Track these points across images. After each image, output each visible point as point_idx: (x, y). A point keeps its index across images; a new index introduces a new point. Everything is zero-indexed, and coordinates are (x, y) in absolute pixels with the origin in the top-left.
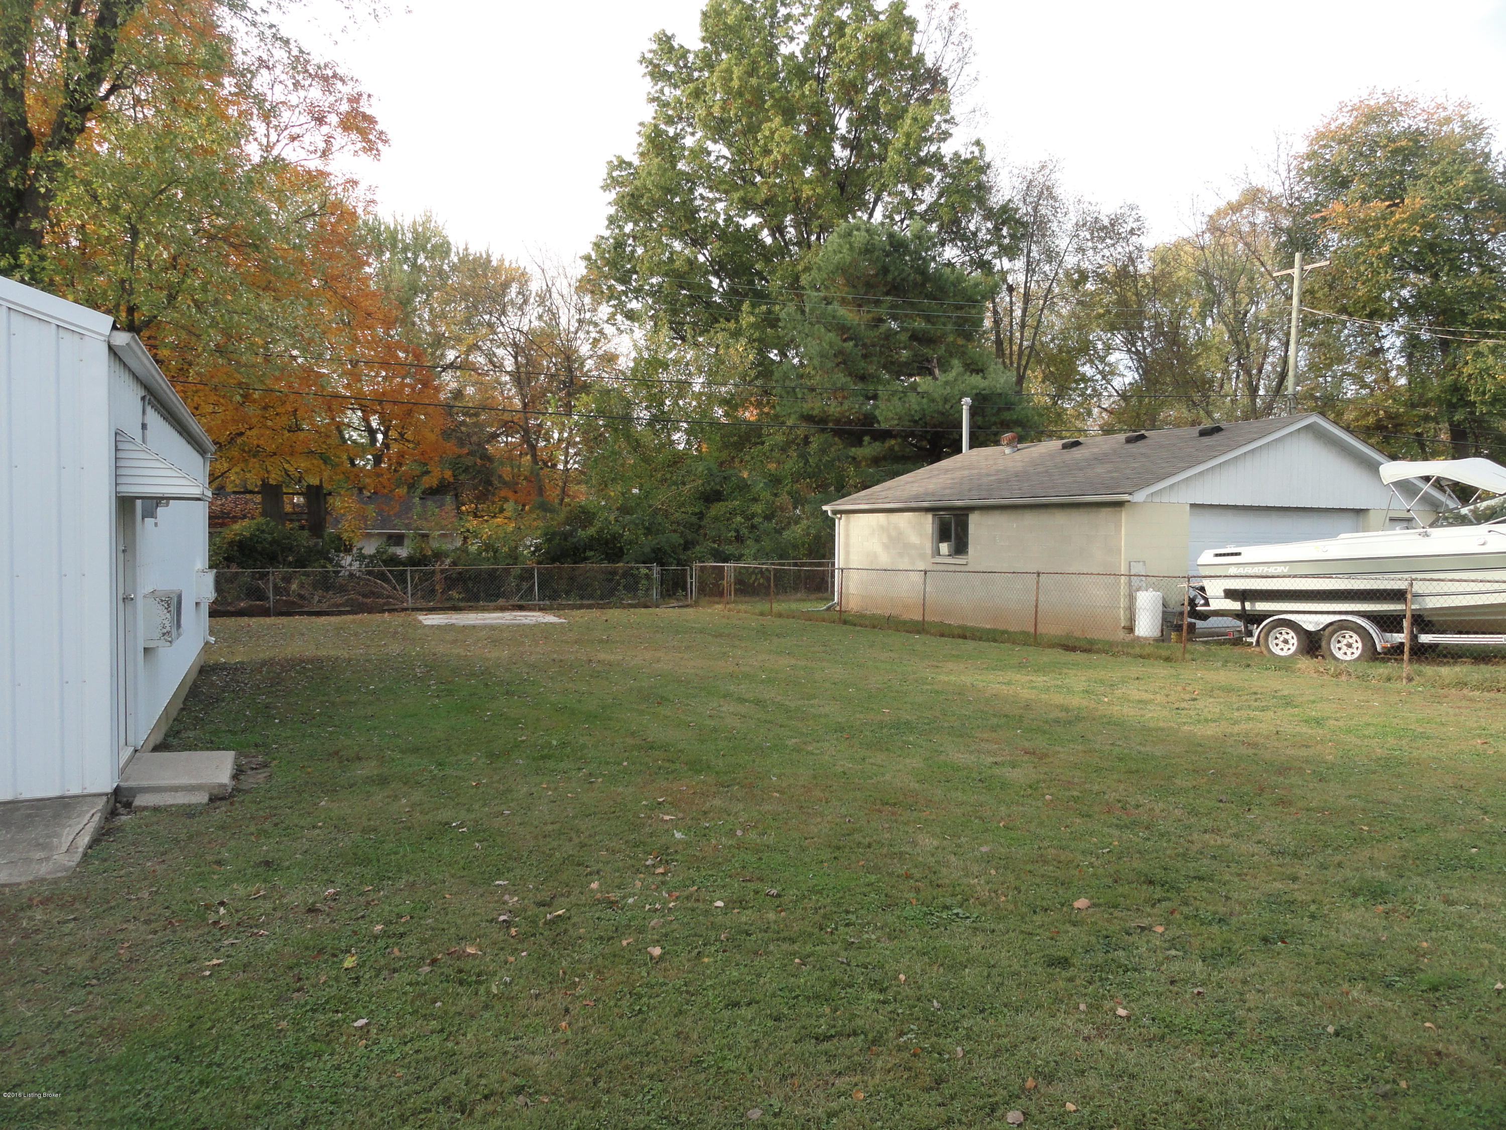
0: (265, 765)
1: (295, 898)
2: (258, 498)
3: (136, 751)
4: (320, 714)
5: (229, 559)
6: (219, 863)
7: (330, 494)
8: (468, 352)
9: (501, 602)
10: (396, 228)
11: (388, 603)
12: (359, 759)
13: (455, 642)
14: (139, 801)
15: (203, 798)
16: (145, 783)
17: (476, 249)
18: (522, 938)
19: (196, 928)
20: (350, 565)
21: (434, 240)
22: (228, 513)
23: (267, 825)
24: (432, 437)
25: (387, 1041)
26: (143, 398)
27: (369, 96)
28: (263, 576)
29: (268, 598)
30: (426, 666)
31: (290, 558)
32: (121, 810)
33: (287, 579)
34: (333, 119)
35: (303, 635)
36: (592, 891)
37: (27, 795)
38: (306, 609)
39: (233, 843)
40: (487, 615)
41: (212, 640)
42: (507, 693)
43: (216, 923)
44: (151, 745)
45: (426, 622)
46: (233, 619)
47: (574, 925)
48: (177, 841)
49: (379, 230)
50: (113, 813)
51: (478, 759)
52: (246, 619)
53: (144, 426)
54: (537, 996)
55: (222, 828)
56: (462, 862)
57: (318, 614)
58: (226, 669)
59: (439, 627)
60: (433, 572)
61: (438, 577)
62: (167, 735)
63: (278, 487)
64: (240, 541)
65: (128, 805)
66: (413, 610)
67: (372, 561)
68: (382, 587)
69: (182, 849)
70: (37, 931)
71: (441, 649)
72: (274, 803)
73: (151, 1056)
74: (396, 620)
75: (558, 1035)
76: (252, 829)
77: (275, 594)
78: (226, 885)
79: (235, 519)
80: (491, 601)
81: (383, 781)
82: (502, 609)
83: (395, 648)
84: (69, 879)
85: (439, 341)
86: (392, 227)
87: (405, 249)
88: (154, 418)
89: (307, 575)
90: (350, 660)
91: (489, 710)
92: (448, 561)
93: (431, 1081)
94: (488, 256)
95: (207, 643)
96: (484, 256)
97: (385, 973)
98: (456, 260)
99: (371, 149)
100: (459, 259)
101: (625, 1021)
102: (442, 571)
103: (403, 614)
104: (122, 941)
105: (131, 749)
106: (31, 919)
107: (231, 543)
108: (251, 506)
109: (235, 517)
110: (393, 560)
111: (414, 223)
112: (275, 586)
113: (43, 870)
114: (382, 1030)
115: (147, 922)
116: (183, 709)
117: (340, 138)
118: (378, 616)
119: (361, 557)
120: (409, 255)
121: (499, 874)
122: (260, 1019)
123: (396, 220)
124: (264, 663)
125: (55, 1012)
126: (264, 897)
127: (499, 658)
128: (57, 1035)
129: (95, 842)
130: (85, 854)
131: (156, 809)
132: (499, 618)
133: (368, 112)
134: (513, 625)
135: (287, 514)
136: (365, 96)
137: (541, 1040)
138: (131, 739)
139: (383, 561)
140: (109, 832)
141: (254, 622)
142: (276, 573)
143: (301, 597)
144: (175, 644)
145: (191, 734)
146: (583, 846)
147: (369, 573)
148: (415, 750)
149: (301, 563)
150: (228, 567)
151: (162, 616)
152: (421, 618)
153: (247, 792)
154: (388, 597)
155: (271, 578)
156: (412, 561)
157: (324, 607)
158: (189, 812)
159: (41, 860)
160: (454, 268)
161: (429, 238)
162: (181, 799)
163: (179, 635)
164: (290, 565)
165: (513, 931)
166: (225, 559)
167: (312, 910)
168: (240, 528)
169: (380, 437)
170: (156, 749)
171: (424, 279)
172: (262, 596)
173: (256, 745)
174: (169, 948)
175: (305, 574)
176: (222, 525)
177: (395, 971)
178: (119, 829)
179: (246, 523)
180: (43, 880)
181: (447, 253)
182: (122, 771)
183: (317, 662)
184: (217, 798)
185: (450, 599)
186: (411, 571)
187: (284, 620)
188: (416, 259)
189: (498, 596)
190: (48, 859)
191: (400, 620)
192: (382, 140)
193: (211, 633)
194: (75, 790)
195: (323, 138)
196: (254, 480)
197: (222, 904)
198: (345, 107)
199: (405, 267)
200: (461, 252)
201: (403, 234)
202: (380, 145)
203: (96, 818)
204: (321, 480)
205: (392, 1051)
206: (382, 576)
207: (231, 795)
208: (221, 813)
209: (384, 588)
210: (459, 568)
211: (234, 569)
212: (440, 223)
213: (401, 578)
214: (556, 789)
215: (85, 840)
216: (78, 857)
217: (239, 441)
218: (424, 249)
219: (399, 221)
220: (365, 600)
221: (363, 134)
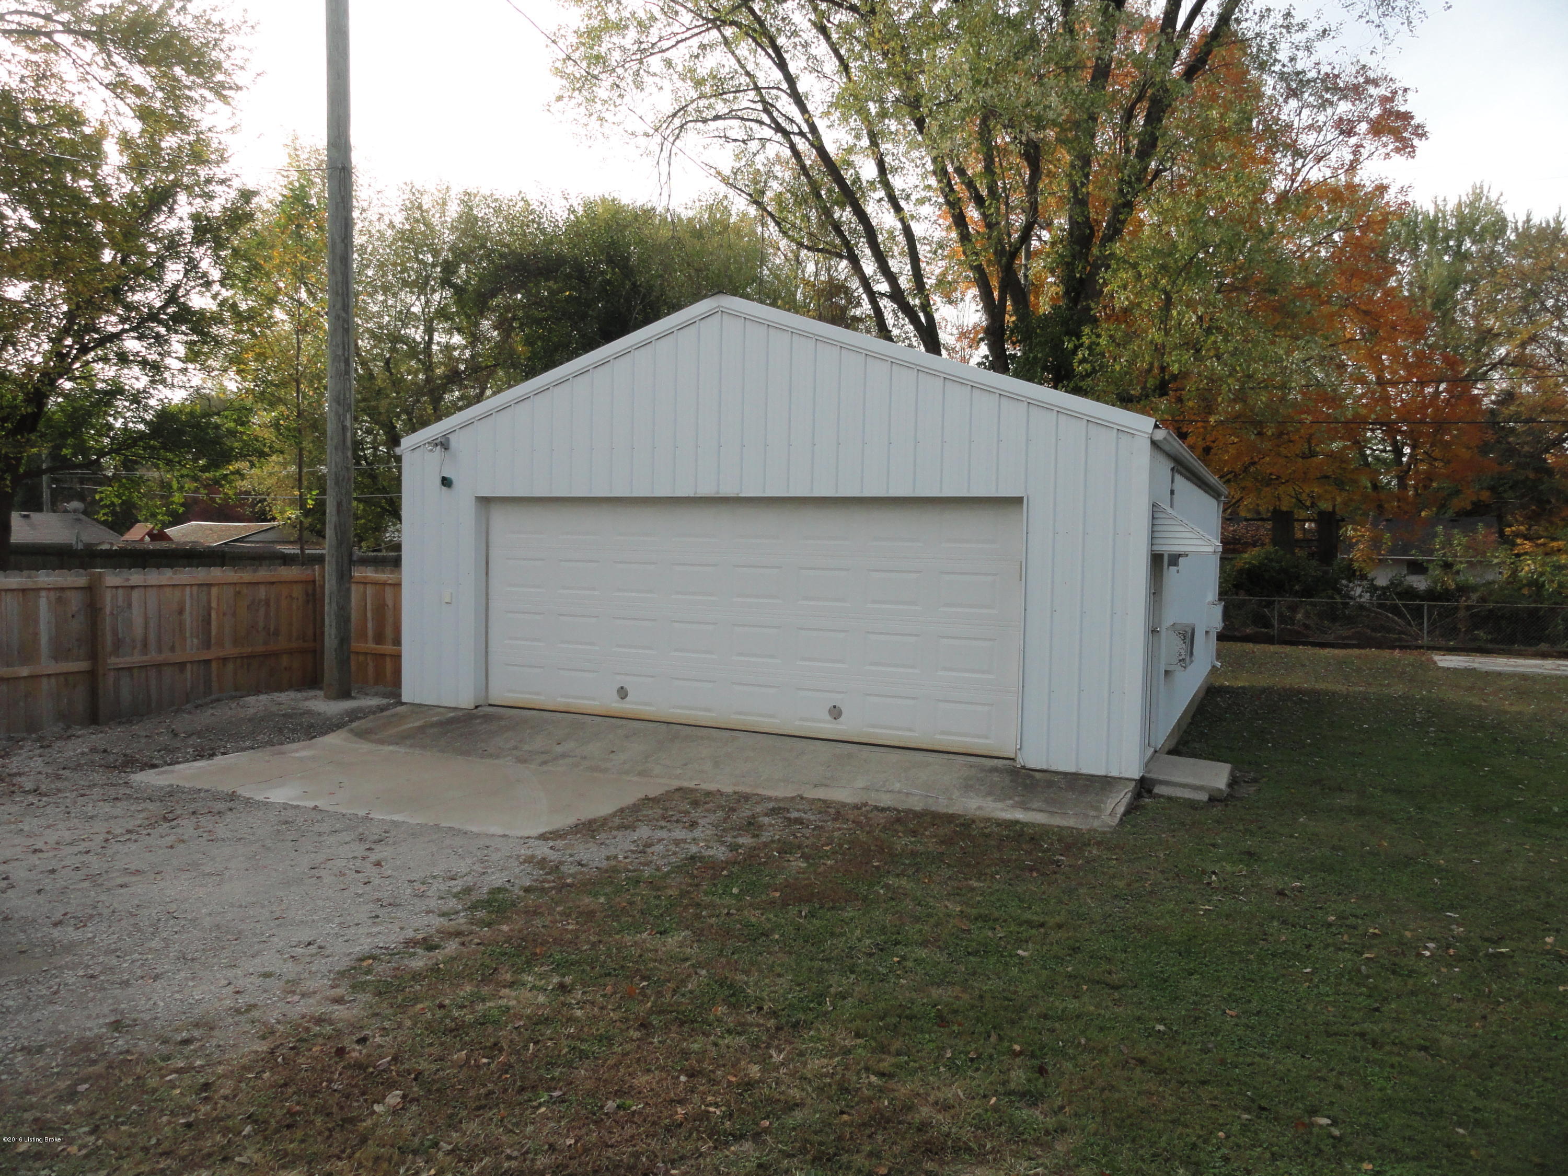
0: (1255, 781)
1: (1270, 882)
2: (1269, 525)
3: (1156, 752)
4: (1310, 745)
5: (1237, 587)
6: (1214, 845)
7: (1343, 520)
8: (1523, 345)
9: (1544, 647)
10: (1436, 216)
11: (1400, 640)
12: (1341, 790)
13: (1471, 688)
14: (1158, 790)
15: (1204, 797)
16: (1161, 777)
17: (1542, 216)
18: (1460, 959)
19: (1195, 884)
20: (1360, 596)
21: (1484, 220)
22: (1239, 540)
23: (1253, 827)
24: (1465, 453)
25: (1323, 989)
26: (1172, 469)
27: (1405, 90)
28: (1269, 604)
29: (1273, 626)
30: (1428, 712)
31: (1297, 587)
32: (1145, 794)
33: (1293, 608)
34: (1363, 127)
35: (1303, 666)
36: (1546, 943)
37: (1084, 771)
38: (1311, 640)
39: (1225, 834)
40: (1521, 661)
41: (1218, 664)
42: (1518, 751)
43: (1209, 884)
44: (1166, 749)
45: (1441, 664)
46: (1239, 644)
47: (1515, 963)
48: (1183, 824)
49: (1416, 223)
50: (1138, 795)
51: (1462, 809)
52: (1251, 645)
53: (1172, 492)
54: (1459, 1000)
55: (1218, 822)
56: (1418, 890)
57: (1323, 645)
58: (1229, 692)
59: (1455, 671)
60: (1456, 609)
61: (1462, 614)
62: (1178, 743)
63: (1289, 514)
64: (1249, 570)
65: (1150, 791)
66: (1429, 648)
67: (1384, 594)
68: (1393, 621)
69: (1187, 830)
70: (1094, 860)
71: (1451, 696)
72: (1260, 812)
73: (1164, 948)
74: (1409, 657)
75: (1471, 1030)
76: (1241, 827)
77: (1280, 623)
78: (1218, 861)
79: (1247, 544)
80: (1530, 645)
81: (1360, 812)
82: (1544, 656)
83: (1399, 689)
84: (1112, 833)
85: (1486, 337)
86: (1432, 213)
87: (1446, 239)
88: (1182, 484)
89: (1314, 605)
90: (1347, 696)
91: (1488, 766)
92: (1475, 596)
93: (1352, 1021)
94: (1558, 223)
95: (1214, 667)
96: (1552, 225)
97: (1331, 949)
98: (1513, 237)
99: (1405, 147)
100: (1518, 235)
101: (1537, 1039)
102: (1468, 608)
103: (1416, 652)
104: (1147, 879)
105: (1152, 750)
106: (1090, 852)
107: (1241, 571)
108: (1262, 532)
109: (1246, 543)
110: (1410, 593)
111: (1460, 204)
112: (1281, 615)
113: (1096, 824)
114: (1322, 981)
115: (1162, 872)
116: (1191, 723)
117: (1369, 145)
118: (1386, 653)
119: (1373, 588)
120: (1451, 243)
121: (1452, 908)
122: (1235, 949)
123: (1437, 205)
124: (1263, 690)
125: (1107, 908)
126: (1245, 876)
127: (1520, 713)
128: (1108, 920)
129: (1127, 813)
130: (1121, 819)
131: (1170, 799)
132: (1536, 666)
133: (1402, 109)
134: (1551, 677)
135: (1297, 541)
136: (1400, 92)
137: (1453, 1028)
138: (1152, 743)
139: (1398, 594)
140: (1137, 808)
141: (1258, 648)
142: (1282, 602)
143: (1306, 627)
144: (1189, 668)
145: (1197, 745)
146: (1548, 905)
147: (1380, 606)
148: (1398, 791)
149: (1308, 592)
150: (1237, 594)
151: (1178, 645)
152: (1437, 658)
153: (1241, 799)
154: (1400, 633)
155: (1277, 605)
156: (1431, 595)
157: (1330, 638)
158: (1193, 805)
159: (1094, 817)
160: (1510, 247)
161: (1478, 219)
162: (1188, 794)
163: (1192, 662)
164: (1296, 594)
165: (1451, 952)
166: (1235, 586)
167: (1281, 893)
168: (1250, 556)
169: (1407, 450)
170: (1170, 752)
171: (1469, 268)
172: (1267, 624)
173: (1250, 763)
174: (1176, 891)
175: (1311, 604)
176: (1234, 551)
177: (1340, 949)
178: (1143, 807)
179: (1255, 551)
180: (1095, 831)
181: (1503, 230)
182: (1147, 765)
183: (1315, 695)
184: (1214, 799)
185: (1475, 639)
186: (1429, 606)
187: (1288, 649)
188: (1459, 246)
189: (1540, 640)
190: (1098, 817)
191: (1412, 658)
192: (1418, 135)
193: (1219, 656)
194: (1114, 773)
195: (1350, 150)
196: (1265, 508)
197: (1214, 873)
198: (1375, 112)
199: (1446, 258)
200: (1520, 225)
201: (1445, 220)
202: (1416, 142)
203: (1129, 795)
204: (1334, 506)
205: (1328, 996)
206: (1395, 610)
207: (1226, 799)
208: (1217, 810)
209: (1396, 623)
210: (1491, 605)
211: (1242, 596)
212: (1493, 197)
213: (1417, 613)
214: (1539, 852)
215: (1121, 810)
216: (1117, 820)
217: (1252, 469)
218: (1470, 232)
219: (1441, 207)
220: (1373, 634)
221: (1396, 134)
